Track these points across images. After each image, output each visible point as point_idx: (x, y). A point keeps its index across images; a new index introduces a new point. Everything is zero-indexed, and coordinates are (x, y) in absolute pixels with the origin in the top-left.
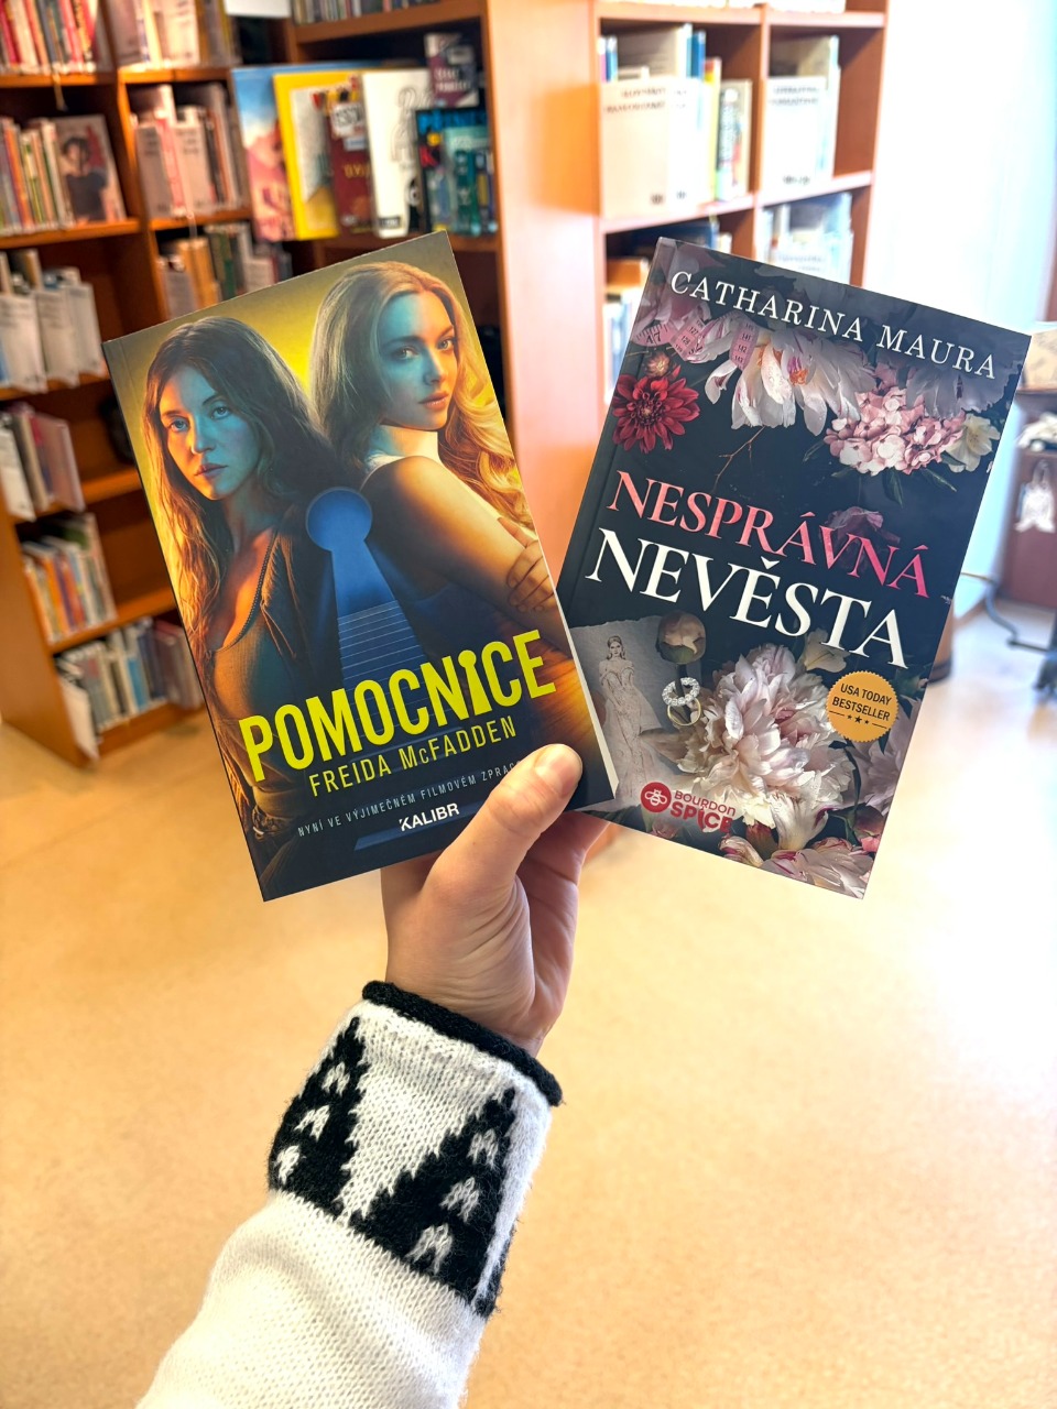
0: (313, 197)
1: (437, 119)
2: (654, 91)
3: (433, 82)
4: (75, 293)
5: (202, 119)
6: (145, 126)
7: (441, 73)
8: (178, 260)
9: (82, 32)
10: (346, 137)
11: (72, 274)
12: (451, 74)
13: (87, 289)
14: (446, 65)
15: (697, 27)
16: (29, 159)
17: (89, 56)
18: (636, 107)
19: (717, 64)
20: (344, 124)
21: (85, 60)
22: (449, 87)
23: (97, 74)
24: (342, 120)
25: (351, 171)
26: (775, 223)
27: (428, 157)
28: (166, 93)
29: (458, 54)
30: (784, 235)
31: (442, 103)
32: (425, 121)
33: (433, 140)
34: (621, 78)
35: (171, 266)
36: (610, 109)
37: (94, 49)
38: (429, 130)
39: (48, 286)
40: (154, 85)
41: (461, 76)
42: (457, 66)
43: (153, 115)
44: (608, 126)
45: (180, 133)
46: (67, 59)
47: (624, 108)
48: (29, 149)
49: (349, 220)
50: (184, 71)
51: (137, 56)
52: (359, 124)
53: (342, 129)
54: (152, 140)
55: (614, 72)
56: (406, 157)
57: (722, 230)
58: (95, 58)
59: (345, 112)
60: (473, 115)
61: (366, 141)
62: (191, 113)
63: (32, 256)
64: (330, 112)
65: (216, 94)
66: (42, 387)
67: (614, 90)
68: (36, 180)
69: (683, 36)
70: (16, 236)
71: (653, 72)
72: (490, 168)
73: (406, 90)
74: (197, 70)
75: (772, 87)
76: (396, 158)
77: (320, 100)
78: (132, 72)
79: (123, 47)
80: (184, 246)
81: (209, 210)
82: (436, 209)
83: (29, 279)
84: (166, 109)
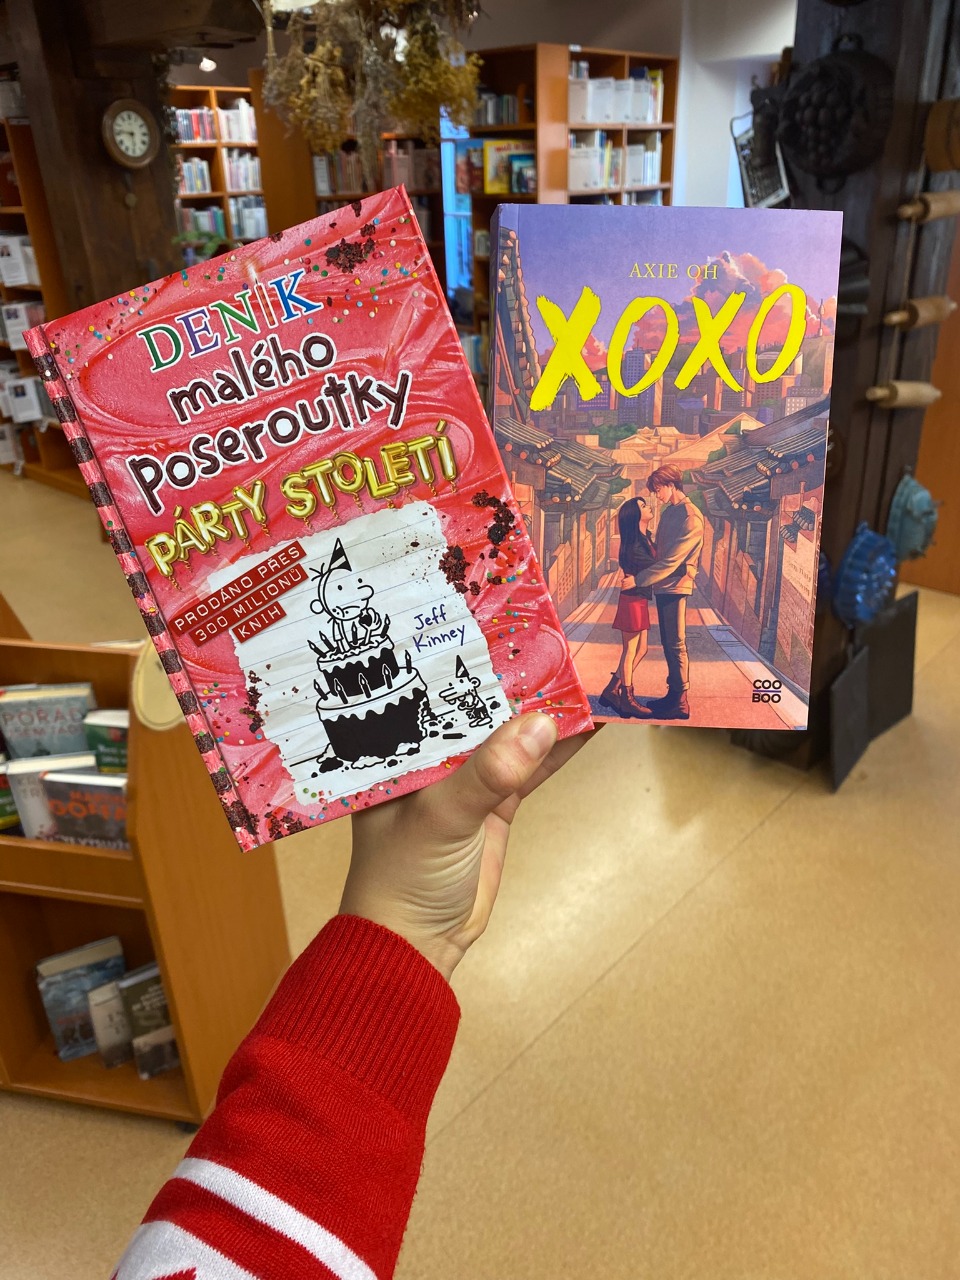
5: (405, 153)
6: (387, 155)
15: (603, 131)
18: (581, 157)
19: (610, 144)
26: (629, 199)
28: (394, 143)
30: (633, 204)
32: (511, 159)
34: (576, 147)
36: (573, 157)
40: (388, 141)
42: (524, 144)
43: (388, 151)
44: (571, 162)
45: (398, 159)
47: (577, 157)
48: (348, 163)
54: (389, 160)
55: (574, 145)
57: (610, 199)
60: (530, 156)
62: (401, 151)
65: (410, 145)
67: (573, 151)
69: (597, 136)
71: (587, 146)
74: (406, 135)
84: (393, 150)
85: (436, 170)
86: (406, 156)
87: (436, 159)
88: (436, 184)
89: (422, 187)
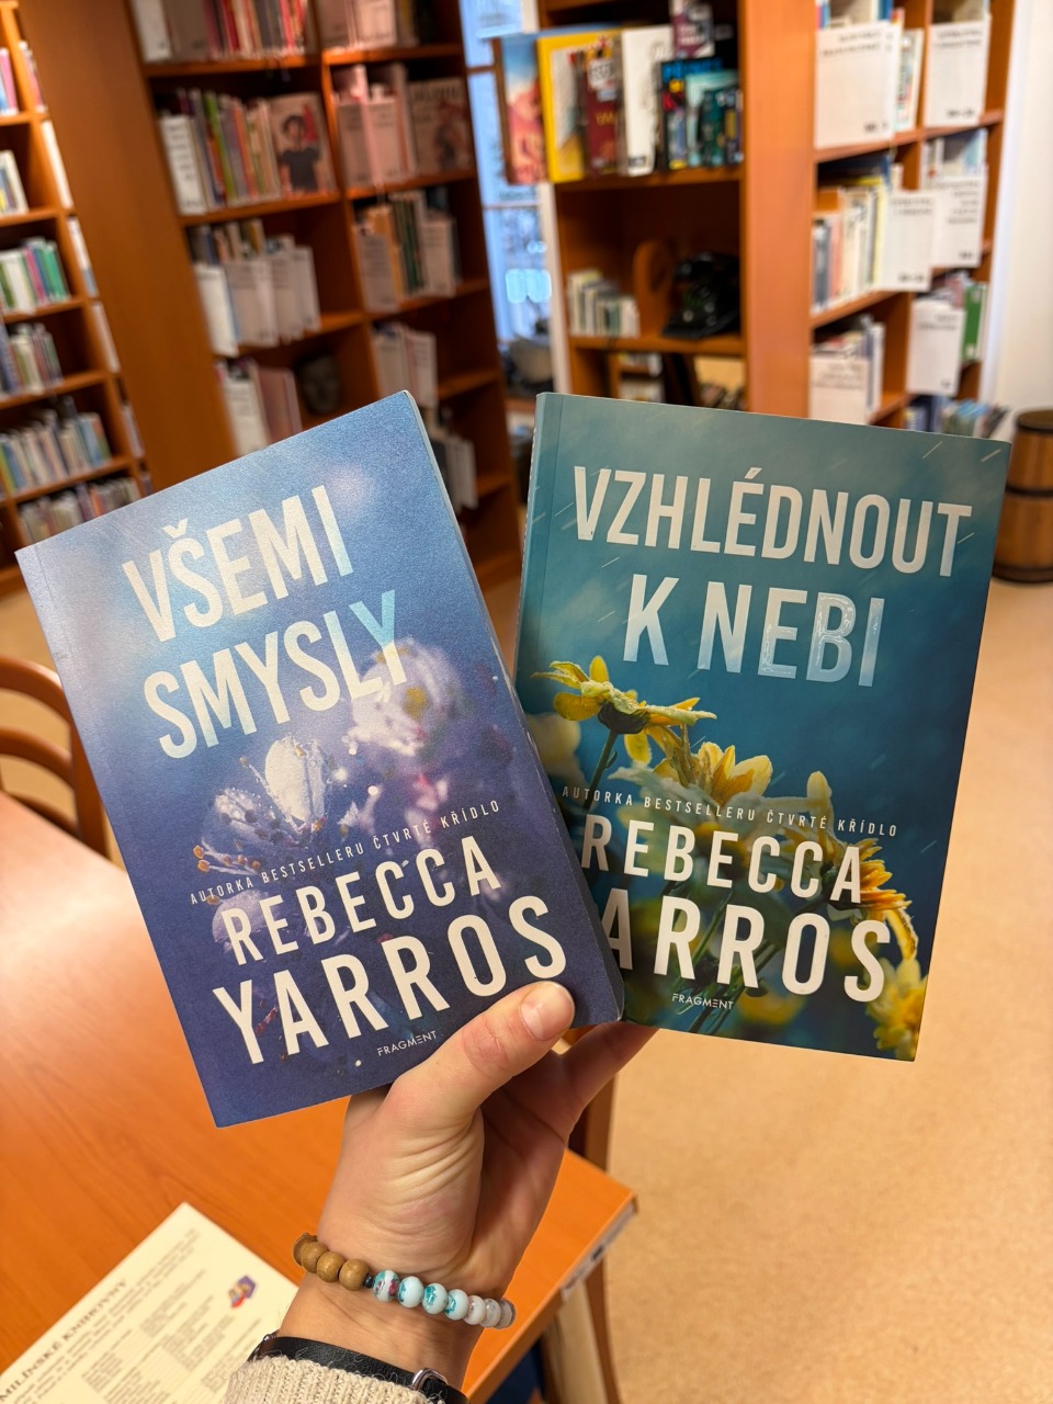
0: (565, 145)
1: (678, 69)
2: (869, 35)
3: (676, 37)
4: (296, 258)
5: (386, 95)
6: (346, 102)
7: (684, 29)
8: (369, 226)
9: (296, 19)
10: (600, 90)
11: (287, 241)
12: (692, 29)
13: (305, 254)
14: (686, 20)
16: (254, 136)
17: (302, 39)
18: (852, 49)
20: (598, 79)
21: (297, 43)
22: (688, 41)
23: (307, 56)
24: (598, 73)
25: (604, 118)
26: (932, 156)
27: (669, 101)
28: (360, 73)
29: (699, 11)
30: (938, 166)
31: (683, 55)
32: (668, 70)
33: (675, 86)
34: (833, 26)
35: (363, 232)
36: (827, 53)
37: (304, 34)
38: (672, 78)
39: (270, 252)
41: (701, 30)
42: (697, 23)
43: (349, 92)
44: (824, 69)
45: (375, 108)
46: (281, 43)
47: (840, 51)
48: (253, 127)
49: (598, 162)
50: (375, 51)
51: (342, 40)
52: (613, 77)
53: (598, 82)
55: (828, 21)
56: (652, 102)
57: (898, 160)
58: (305, 43)
59: (601, 67)
60: (709, 65)
61: (620, 92)
62: (378, 90)
63: (257, 226)
64: (588, 68)
65: (398, 73)
66: (270, 341)
67: (828, 37)
68: (258, 156)
70: (246, 207)
71: (855, 21)
72: (740, 105)
73: (657, 45)
74: (386, 50)
75: (936, 31)
76: (644, 104)
77: (578, 59)
78: (335, 54)
79: (328, 32)
80: (373, 213)
81: (399, 178)
82: (674, 147)
83: (254, 247)
84: (359, 87)
85: (461, 127)
86: (390, 101)
87: (459, 101)
88: (462, 158)
89: (432, 168)
